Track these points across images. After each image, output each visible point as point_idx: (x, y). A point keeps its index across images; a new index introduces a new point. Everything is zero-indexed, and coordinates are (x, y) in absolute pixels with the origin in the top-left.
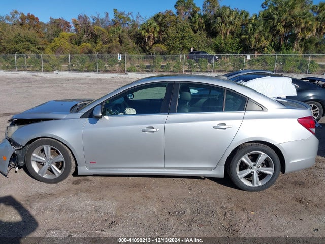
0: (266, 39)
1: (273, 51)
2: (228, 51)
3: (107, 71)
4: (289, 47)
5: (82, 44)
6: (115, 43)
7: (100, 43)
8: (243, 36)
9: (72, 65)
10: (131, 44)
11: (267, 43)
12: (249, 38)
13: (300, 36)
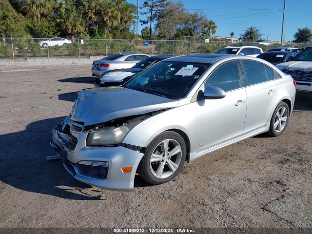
0: (81, 24)
1: (88, 36)
2: (45, 34)
4: (101, 33)
8: (58, 20)
11: (82, 29)
12: (65, 22)
13: (109, 23)
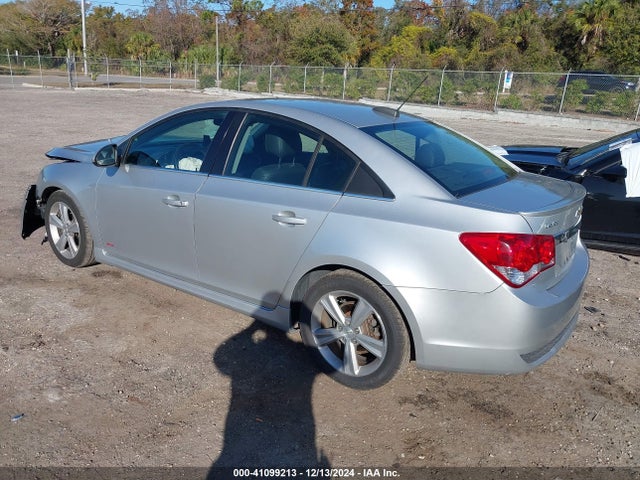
3: (459, 104)
5: (440, 50)
6: (509, 46)
7: (476, 46)
9: (394, 89)
10: (545, 49)
